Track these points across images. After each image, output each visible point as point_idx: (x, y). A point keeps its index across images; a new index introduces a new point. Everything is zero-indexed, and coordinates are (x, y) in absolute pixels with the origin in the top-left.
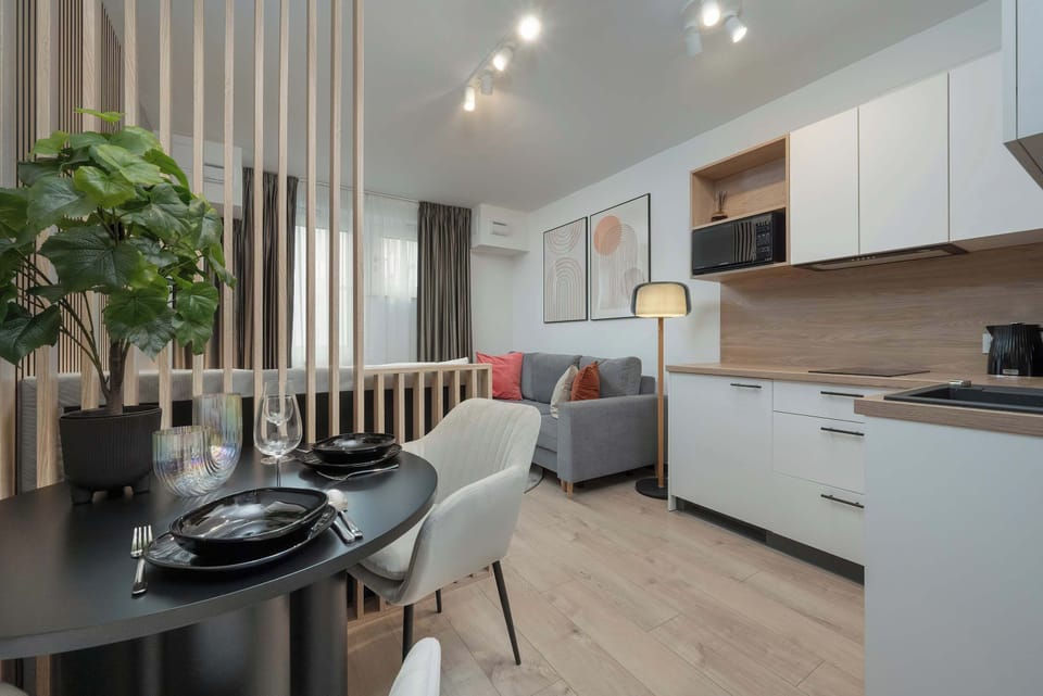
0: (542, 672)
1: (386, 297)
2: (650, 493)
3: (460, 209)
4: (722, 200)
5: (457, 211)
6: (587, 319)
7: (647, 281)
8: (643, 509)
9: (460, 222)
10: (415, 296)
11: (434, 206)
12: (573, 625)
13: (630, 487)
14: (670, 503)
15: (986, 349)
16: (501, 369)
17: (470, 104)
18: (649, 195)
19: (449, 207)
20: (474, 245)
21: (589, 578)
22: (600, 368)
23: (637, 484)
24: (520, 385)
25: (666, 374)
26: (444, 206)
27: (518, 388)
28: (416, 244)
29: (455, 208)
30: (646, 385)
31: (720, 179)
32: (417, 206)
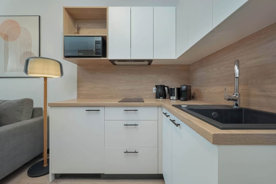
4: (79, 29)
13: (25, 174)
15: (154, 91)
25: (48, 108)
30: (36, 112)
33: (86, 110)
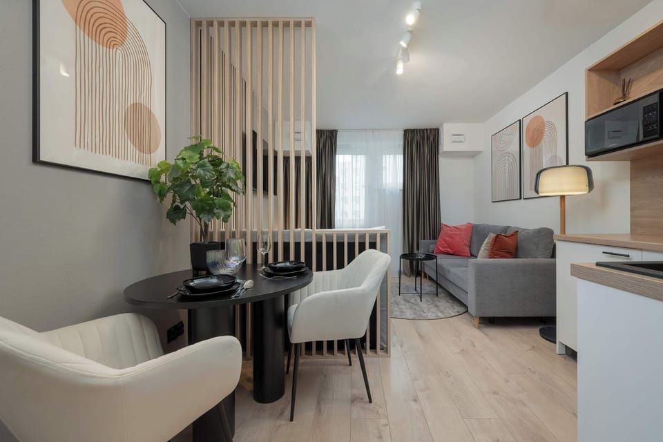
0: (380, 412)
1: (384, 190)
2: (549, 338)
3: (430, 129)
4: (627, 85)
5: (429, 131)
6: (521, 198)
7: (565, 164)
8: (534, 347)
9: (431, 139)
10: (402, 188)
11: (413, 131)
12: (417, 397)
14: (558, 348)
16: (454, 234)
17: (400, 70)
18: (567, 93)
19: (423, 130)
20: (440, 151)
21: (449, 377)
22: (520, 235)
23: (540, 330)
24: (470, 247)
26: (420, 130)
27: (468, 249)
28: (402, 156)
29: (427, 130)
31: (624, 68)
32: (403, 133)
33: (604, 253)
